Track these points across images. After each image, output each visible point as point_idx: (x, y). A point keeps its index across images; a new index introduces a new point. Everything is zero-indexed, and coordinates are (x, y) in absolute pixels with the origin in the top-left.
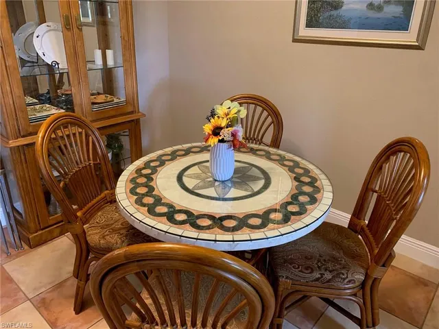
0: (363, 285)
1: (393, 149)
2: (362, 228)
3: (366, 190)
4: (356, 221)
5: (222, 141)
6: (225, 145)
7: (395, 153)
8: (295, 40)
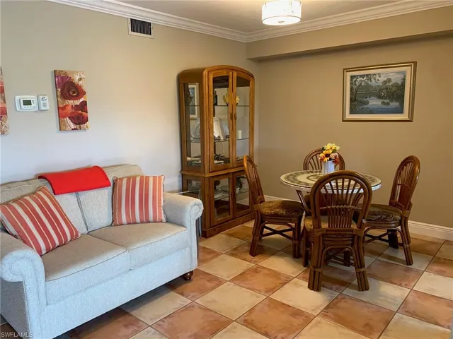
0: (401, 221)
1: (405, 163)
2: (396, 203)
3: (395, 184)
4: (392, 201)
5: (330, 159)
6: (331, 162)
7: (405, 165)
8: (343, 121)
